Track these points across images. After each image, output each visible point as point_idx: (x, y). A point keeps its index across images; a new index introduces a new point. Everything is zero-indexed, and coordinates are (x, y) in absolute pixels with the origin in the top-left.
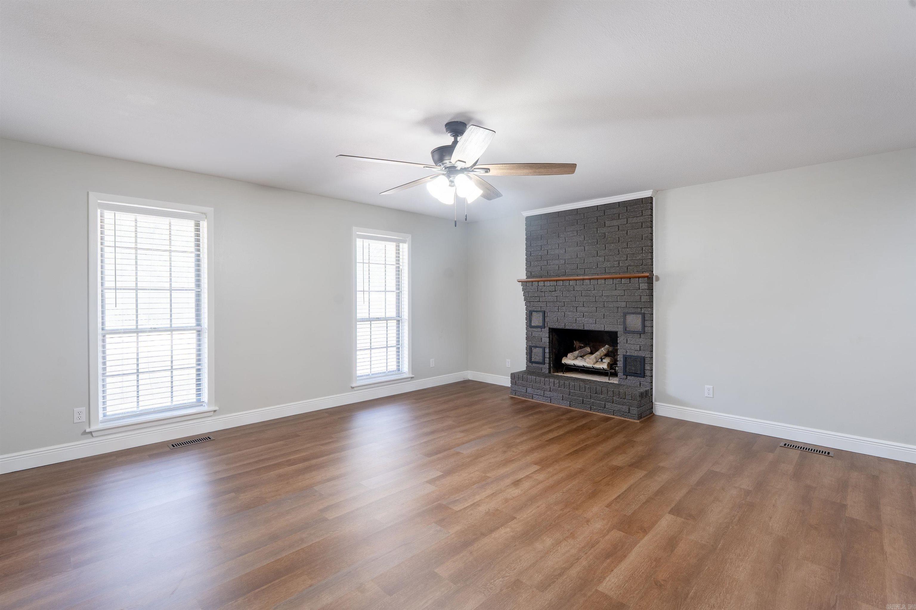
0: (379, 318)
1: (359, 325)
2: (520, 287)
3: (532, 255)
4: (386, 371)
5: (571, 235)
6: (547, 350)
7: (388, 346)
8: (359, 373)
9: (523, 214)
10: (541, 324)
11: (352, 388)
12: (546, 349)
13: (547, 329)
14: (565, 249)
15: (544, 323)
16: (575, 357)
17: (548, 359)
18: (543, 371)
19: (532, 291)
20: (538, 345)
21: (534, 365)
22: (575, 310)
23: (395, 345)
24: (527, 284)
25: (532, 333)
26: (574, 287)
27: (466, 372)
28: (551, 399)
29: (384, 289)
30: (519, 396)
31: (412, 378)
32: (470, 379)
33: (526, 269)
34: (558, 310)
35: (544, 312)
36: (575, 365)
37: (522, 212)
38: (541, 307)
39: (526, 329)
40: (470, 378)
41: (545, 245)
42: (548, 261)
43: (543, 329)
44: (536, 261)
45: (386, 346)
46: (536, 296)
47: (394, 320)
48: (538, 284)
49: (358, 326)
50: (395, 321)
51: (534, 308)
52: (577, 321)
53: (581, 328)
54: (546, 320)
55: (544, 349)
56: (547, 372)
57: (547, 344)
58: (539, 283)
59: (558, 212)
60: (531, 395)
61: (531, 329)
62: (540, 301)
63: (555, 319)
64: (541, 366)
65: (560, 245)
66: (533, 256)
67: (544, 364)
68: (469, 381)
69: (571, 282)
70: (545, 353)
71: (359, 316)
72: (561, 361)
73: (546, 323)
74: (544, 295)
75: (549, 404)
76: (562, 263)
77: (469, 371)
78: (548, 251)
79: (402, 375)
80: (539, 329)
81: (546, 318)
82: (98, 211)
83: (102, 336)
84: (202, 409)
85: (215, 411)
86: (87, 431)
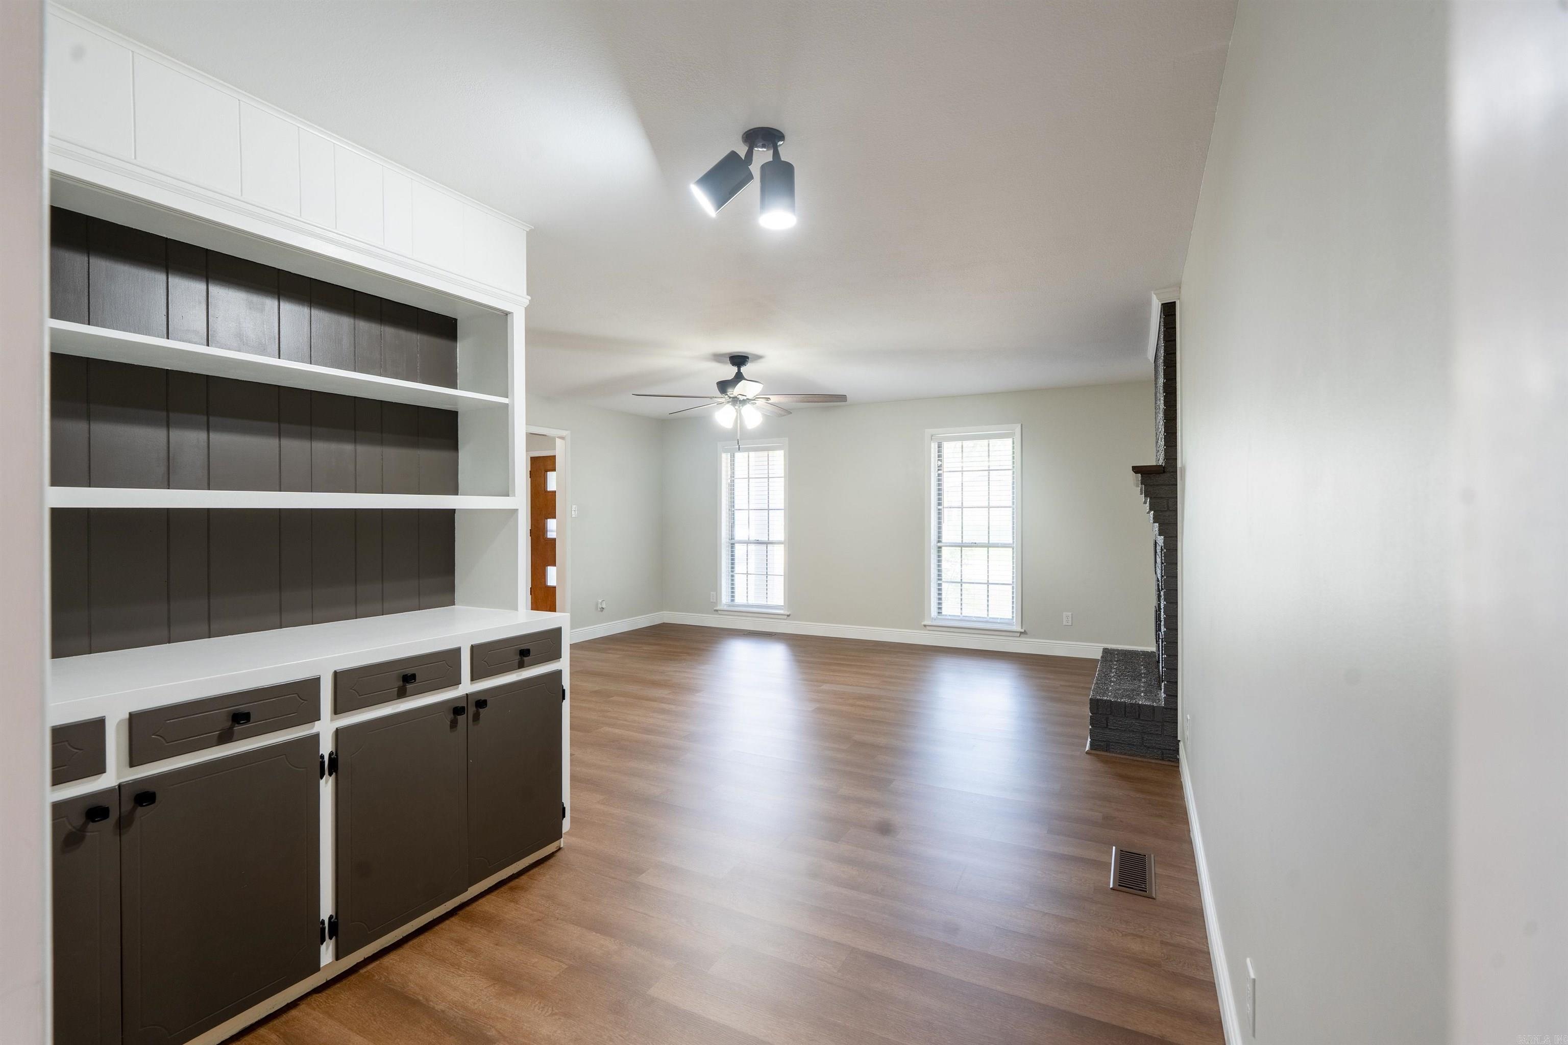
0: (975, 543)
4: (986, 616)
7: (990, 582)
11: (926, 626)
23: (1010, 583)
29: (986, 504)
31: (1021, 633)
45: (986, 582)
50: (1010, 549)
79: (1010, 626)
82: (724, 455)
83: (732, 544)
84: (782, 612)
85: (788, 616)
86: (715, 608)
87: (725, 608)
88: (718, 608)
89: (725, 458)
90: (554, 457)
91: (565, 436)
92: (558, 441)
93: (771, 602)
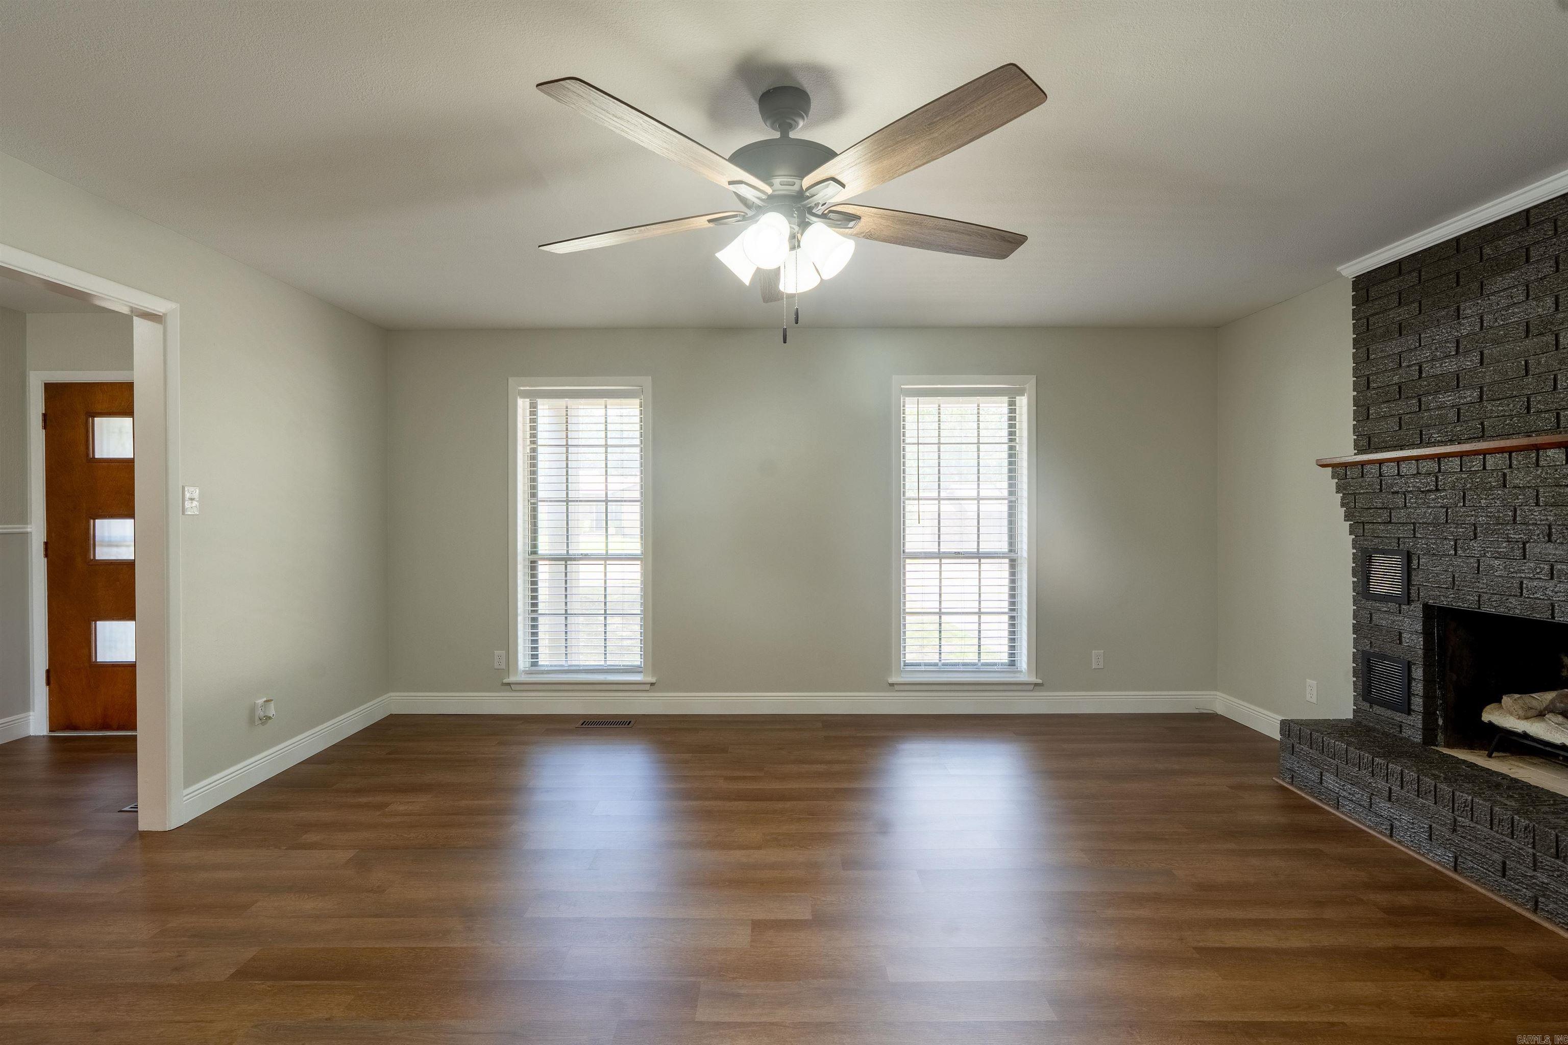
0: (959, 553)
1: (911, 566)
2: (1327, 481)
3: (1373, 385)
4: (977, 661)
5: (1504, 302)
6: (1418, 673)
7: (982, 610)
8: (910, 657)
9: (1344, 273)
10: (1397, 591)
11: (892, 685)
12: (1413, 668)
13: (1417, 609)
14: (1482, 354)
15: (1409, 589)
16: (1533, 712)
17: (1421, 700)
18: (1404, 735)
19: (1364, 493)
20: (1389, 653)
21: (1378, 710)
22: (1518, 553)
23: (1007, 610)
24: (1348, 473)
25: (1371, 614)
26: (1505, 475)
27: (1212, 693)
28: (1392, 826)
29: (974, 494)
30: (1300, 789)
31: (1036, 685)
32: (1220, 713)
33: (1354, 429)
34: (1456, 550)
35: (1409, 556)
36: (1525, 735)
37: (1338, 269)
38: (1399, 539)
39: (1354, 601)
40: (1220, 709)
41: (1411, 350)
42: (1423, 399)
43: (1403, 607)
44: (1384, 402)
45: (977, 610)
46: (1380, 505)
47: (1003, 558)
48: (1380, 469)
49: (908, 568)
50: (1007, 561)
51: (1376, 540)
52: (1525, 591)
53: (1542, 615)
54: (1415, 580)
55: (1409, 665)
56: (1418, 738)
57: (1416, 652)
58: (1384, 468)
59: (1457, 239)
60: (1335, 795)
61: (1369, 604)
62: (1390, 522)
63: (1446, 578)
64: (1399, 717)
65: (1463, 343)
66: (1374, 389)
67: (1409, 714)
68: (1213, 717)
69: (1491, 461)
70: (1410, 679)
71: (910, 547)
72: (1481, 716)
73: (1416, 588)
74: (1401, 504)
75: (1384, 839)
76: (1469, 399)
77: (1218, 693)
78: (1420, 367)
79: (1018, 675)
80: (1393, 606)
81: (1414, 573)
82: (520, 402)
83: (532, 562)
84: (638, 678)
85: (652, 684)
86: (505, 681)
87: (523, 678)
88: (512, 679)
89: (523, 405)
90: (130, 386)
91: (165, 315)
92: (140, 327)
93: (614, 660)
